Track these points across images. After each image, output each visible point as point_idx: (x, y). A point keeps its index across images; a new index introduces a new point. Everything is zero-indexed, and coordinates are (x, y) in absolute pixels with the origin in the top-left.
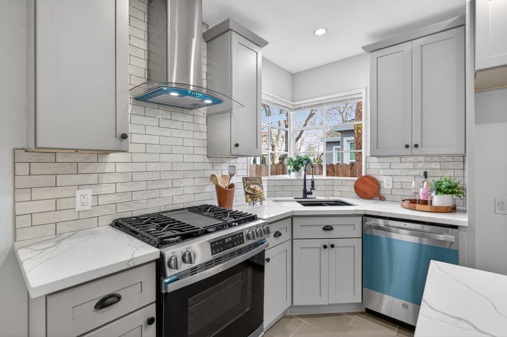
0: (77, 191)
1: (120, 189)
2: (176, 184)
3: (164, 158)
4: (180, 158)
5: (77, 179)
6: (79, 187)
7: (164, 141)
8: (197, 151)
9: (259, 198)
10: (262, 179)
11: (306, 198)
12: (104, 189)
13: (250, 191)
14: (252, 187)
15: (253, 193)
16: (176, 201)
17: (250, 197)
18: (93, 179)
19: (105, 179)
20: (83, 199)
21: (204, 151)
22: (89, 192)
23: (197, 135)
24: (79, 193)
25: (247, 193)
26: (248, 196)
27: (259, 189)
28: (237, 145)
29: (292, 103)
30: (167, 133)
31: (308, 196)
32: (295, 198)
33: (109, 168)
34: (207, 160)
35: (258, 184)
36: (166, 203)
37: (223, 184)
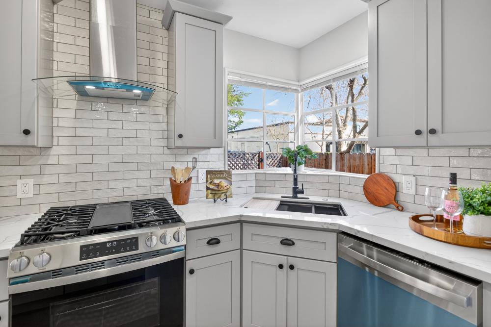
0: (19, 181)
1: (63, 179)
2: (127, 176)
3: (112, 150)
4: (133, 150)
5: (19, 170)
6: (21, 177)
7: (112, 133)
8: (154, 142)
9: (224, 194)
10: (232, 173)
11: (296, 197)
12: (46, 179)
13: (212, 187)
14: (217, 181)
15: (217, 189)
16: (127, 192)
17: (212, 193)
18: (35, 170)
19: (48, 170)
20: (25, 188)
21: (163, 143)
22: (30, 182)
23: (154, 126)
24: (20, 182)
25: (208, 188)
26: (209, 191)
27: (226, 184)
28: (180, 136)
29: (297, 83)
30: (119, 125)
31: (299, 195)
32: (282, 197)
33: (52, 160)
34: (167, 151)
35: (225, 179)
36: (115, 194)
37: (180, 179)
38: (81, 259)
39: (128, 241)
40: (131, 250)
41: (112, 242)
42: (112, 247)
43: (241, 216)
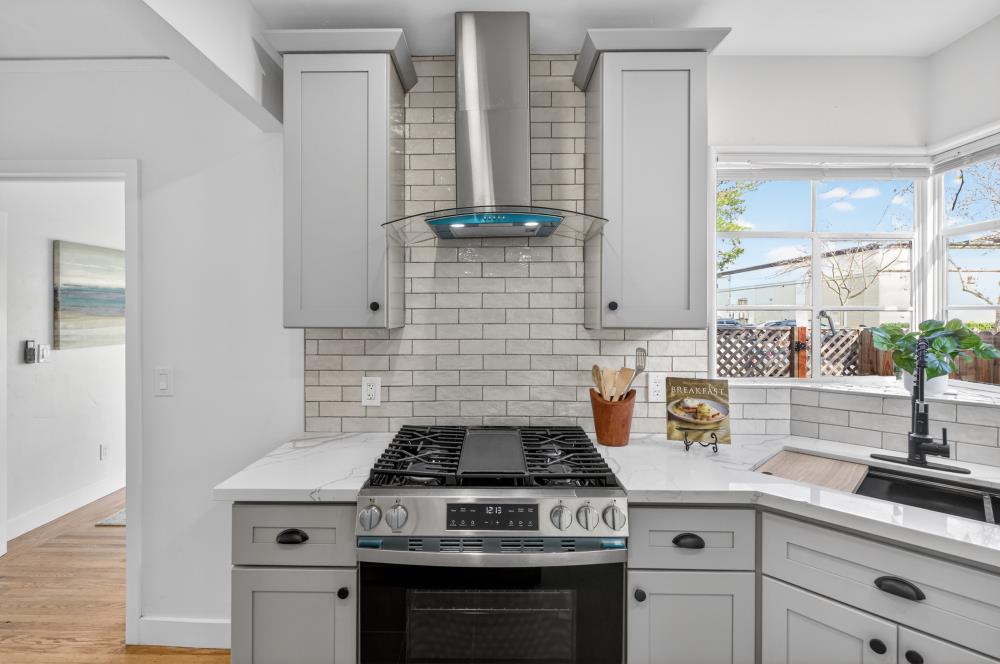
0: (364, 378)
1: (419, 379)
2: (512, 379)
3: (490, 331)
4: (522, 331)
5: (364, 362)
6: (367, 372)
7: (489, 301)
8: (559, 316)
9: (708, 434)
10: (729, 384)
11: (924, 464)
12: (397, 379)
13: (681, 414)
14: (692, 403)
15: (692, 420)
16: (514, 410)
17: (680, 429)
18: (383, 362)
19: (400, 363)
20: (371, 391)
21: (577, 316)
22: (377, 380)
23: (559, 285)
24: (366, 381)
25: (670, 417)
26: (675, 424)
27: (714, 411)
28: (613, 306)
30: (499, 286)
31: (930, 459)
32: (873, 456)
33: (404, 348)
34: (584, 334)
35: (712, 398)
36: (494, 411)
37: (612, 391)
38: (449, 528)
39: (521, 510)
40: (525, 527)
41: (494, 506)
42: (494, 516)
43: (757, 494)
